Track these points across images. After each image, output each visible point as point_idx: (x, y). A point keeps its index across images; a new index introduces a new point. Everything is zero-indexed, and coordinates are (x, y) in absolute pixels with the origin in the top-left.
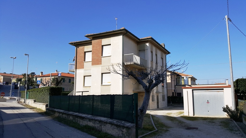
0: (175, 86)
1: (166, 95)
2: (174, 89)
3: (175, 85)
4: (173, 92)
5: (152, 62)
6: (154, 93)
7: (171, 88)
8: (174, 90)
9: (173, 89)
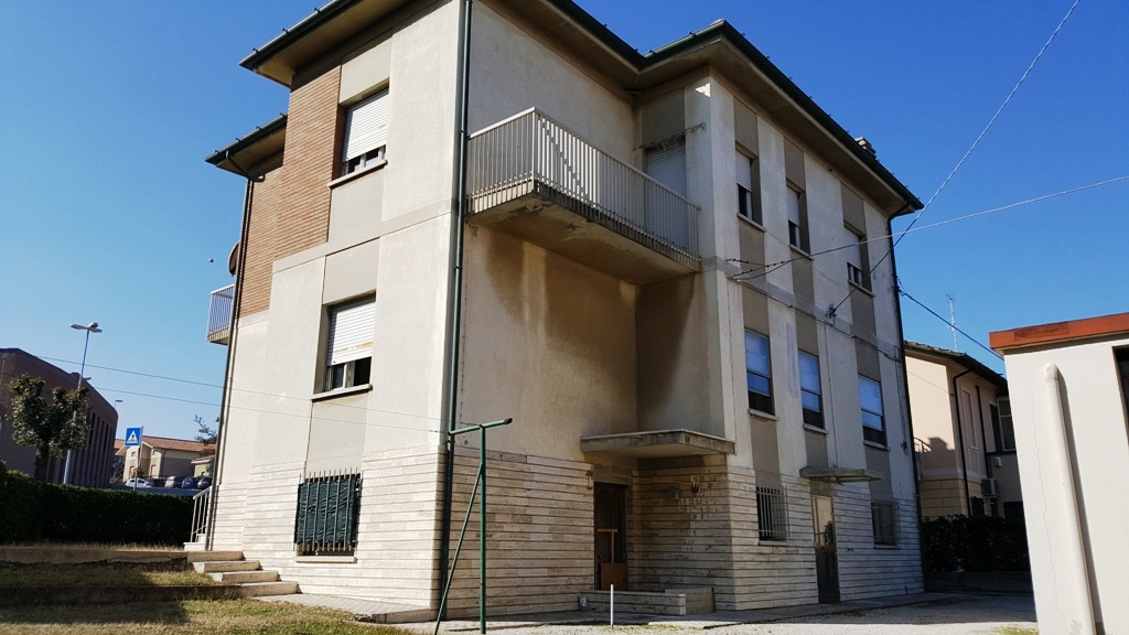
0: (987, 456)
1: (912, 508)
2: (985, 477)
3: (991, 448)
4: (979, 496)
5: (754, 232)
6: (777, 475)
7: (960, 471)
8: (985, 485)
9: (976, 475)
